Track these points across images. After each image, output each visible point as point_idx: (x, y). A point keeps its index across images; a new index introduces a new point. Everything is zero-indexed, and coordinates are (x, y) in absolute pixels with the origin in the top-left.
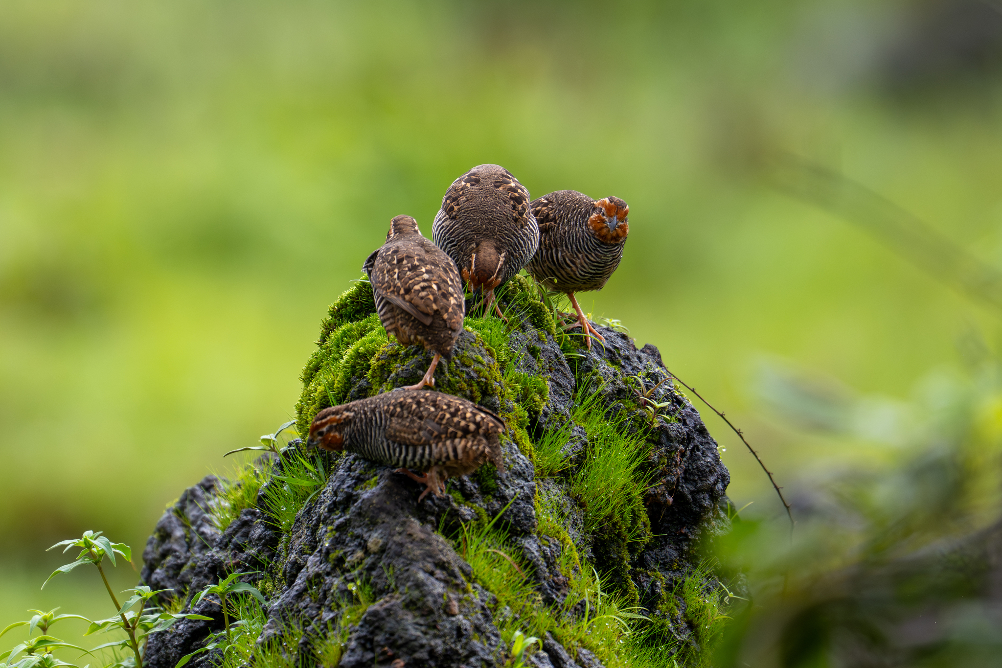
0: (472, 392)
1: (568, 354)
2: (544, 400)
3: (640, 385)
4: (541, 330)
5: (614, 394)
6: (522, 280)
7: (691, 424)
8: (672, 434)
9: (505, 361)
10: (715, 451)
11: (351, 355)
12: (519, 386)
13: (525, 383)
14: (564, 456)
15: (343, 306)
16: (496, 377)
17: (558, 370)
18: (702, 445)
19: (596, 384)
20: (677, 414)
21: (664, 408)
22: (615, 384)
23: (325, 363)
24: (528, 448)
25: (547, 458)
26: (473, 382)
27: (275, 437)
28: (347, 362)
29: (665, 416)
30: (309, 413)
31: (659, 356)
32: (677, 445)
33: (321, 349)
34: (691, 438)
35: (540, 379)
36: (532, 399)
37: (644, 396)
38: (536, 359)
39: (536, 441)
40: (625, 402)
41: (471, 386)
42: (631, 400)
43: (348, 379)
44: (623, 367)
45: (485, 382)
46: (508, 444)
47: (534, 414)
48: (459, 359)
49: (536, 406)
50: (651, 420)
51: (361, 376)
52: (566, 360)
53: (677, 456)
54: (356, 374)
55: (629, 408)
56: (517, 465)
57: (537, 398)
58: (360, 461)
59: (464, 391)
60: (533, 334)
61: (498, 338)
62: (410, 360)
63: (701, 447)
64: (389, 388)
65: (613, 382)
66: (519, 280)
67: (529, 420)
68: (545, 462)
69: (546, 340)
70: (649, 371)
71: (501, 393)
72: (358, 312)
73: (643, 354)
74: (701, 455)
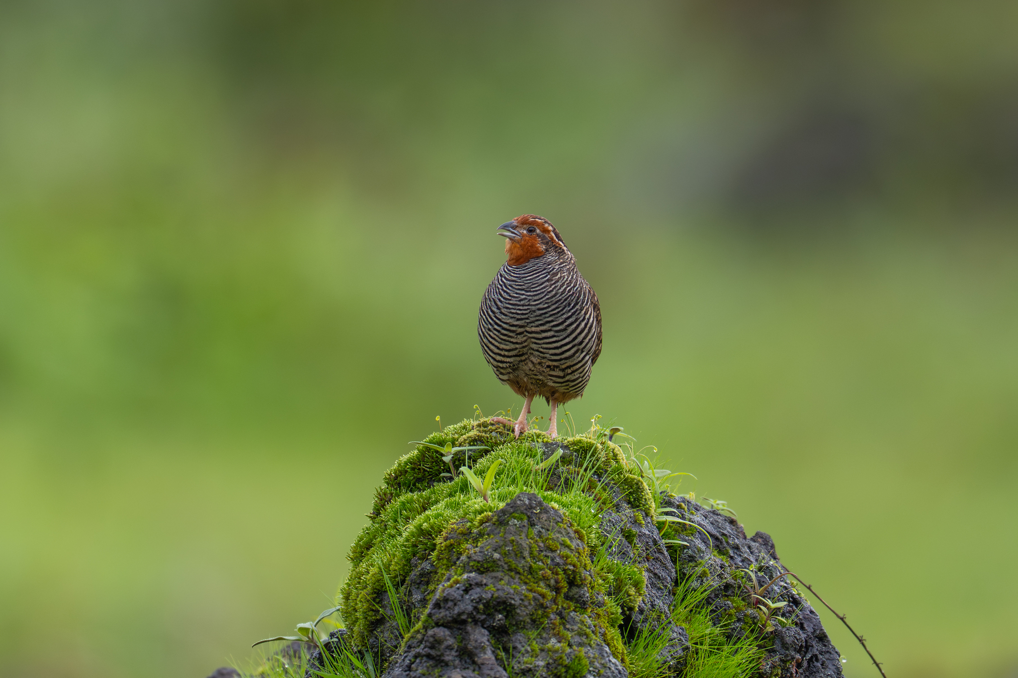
0: (557, 582)
1: (668, 541)
2: (640, 594)
3: (750, 580)
4: (638, 510)
5: (721, 590)
6: (616, 449)
7: (809, 629)
8: (788, 640)
9: (596, 546)
10: (837, 661)
11: (413, 532)
12: (611, 576)
13: (618, 573)
14: (661, 661)
15: (402, 472)
16: (585, 564)
17: (656, 559)
18: (822, 655)
19: (700, 577)
20: (793, 617)
21: (779, 609)
22: (722, 578)
23: (379, 539)
24: (621, 651)
25: (641, 663)
26: (559, 569)
27: (315, 626)
28: (407, 540)
29: (780, 618)
30: (359, 599)
31: (773, 546)
32: (793, 653)
33: (374, 523)
34: (810, 646)
35: (636, 569)
36: (627, 592)
37: (755, 594)
38: (631, 544)
39: (629, 642)
40: (733, 599)
41: (557, 574)
42: (740, 598)
43: (407, 560)
44: (732, 558)
45: (573, 570)
46: (598, 645)
47: (628, 610)
48: (543, 542)
49: (631, 601)
50: (763, 622)
51: (424, 558)
52: (666, 547)
53: (793, 667)
54: (418, 555)
55: (738, 607)
56: (608, 671)
57: (632, 591)
58: (422, 660)
59: (548, 579)
60: (629, 515)
61: (588, 518)
62: (485, 541)
63: (820, 657)
64: (458, 573)
65: (720, 576)
66: (613, 450)
67: (622, 617)
68: (639, 668)
69: (643, 522)
70: (762, 564)
71: (590, 584)
72: (419, 480)
73: (753, 544)
74: (820, 666)
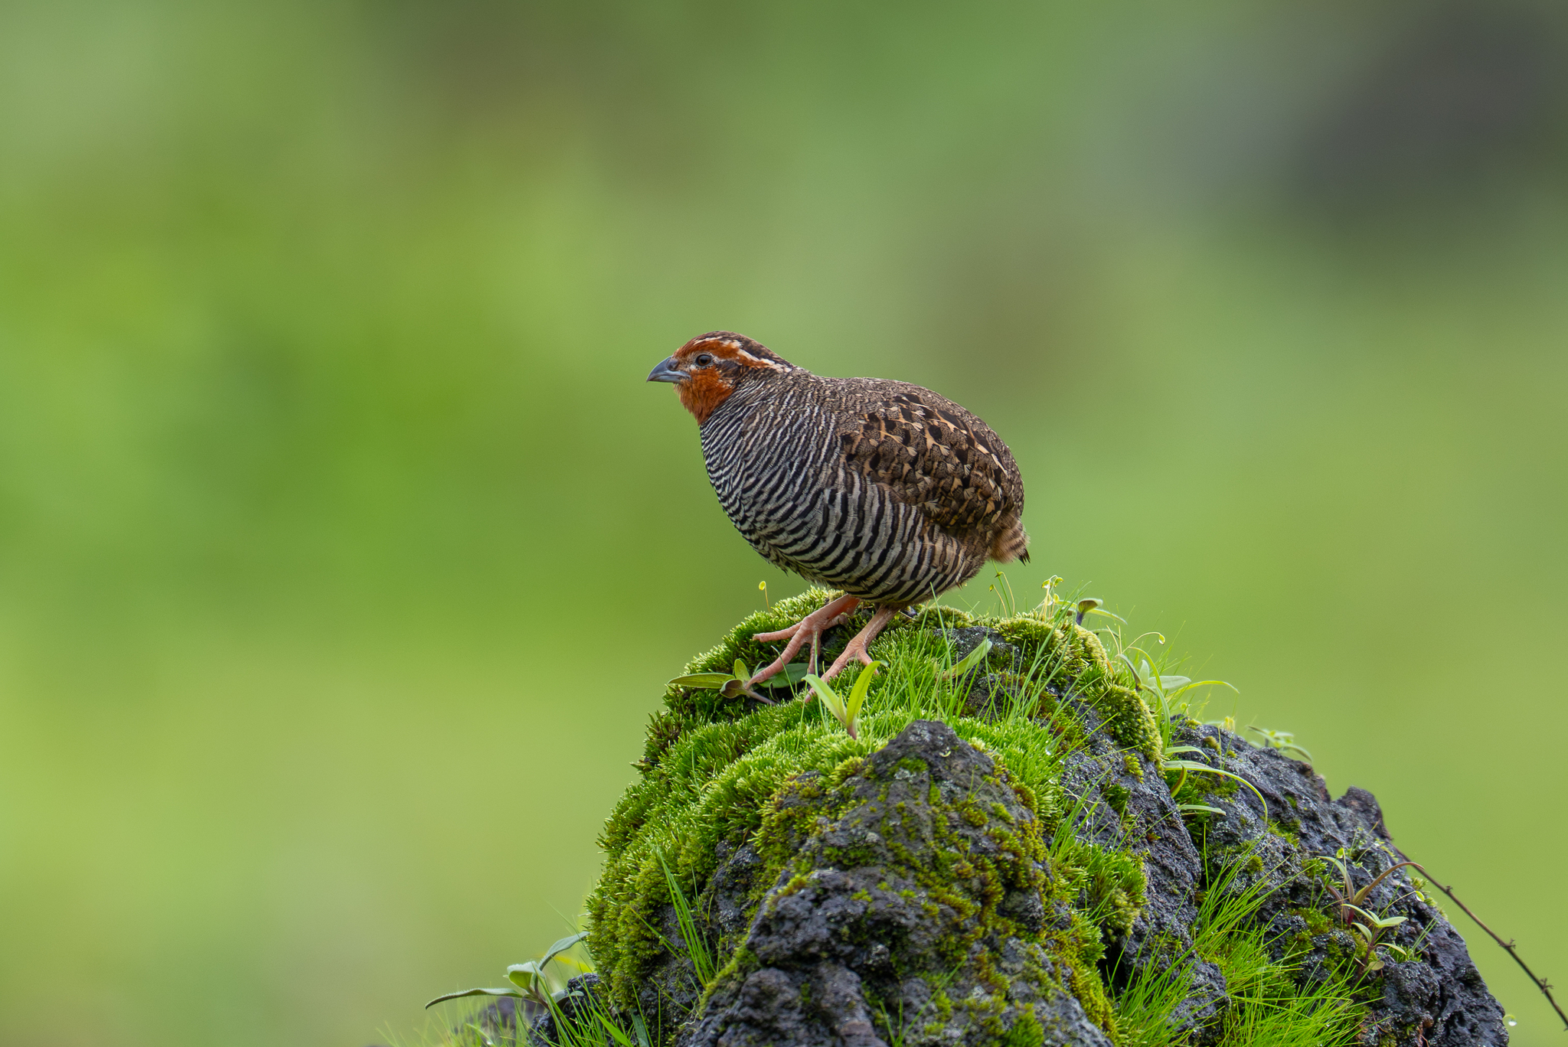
0: (983, 883)
1: (1186, 807)
2: (1137, 905)
3: (1338, 876)
4: (1130, 751)
5: (1285, 895)
6: (1090, 640)
7: (1448, 966)
8: (1409, 985)
9: (1054, 818)
10: (1499, 1024)
11: (718, 795)
12: (1083, 873)
13: (1096, 866)
14: (1176, 1027)
15: (697, 685)
16: (1035, 851)
17: (1166, 840)
18: (1471, 1012)
19: (1245, 871)
20: (1418, 942)
21: (1391, 929)
22: (1286, 874)
23: (656, 809)
24: (1102, 1009)
25: (1140, 1032)
26: (987, 861)
27: (541, 969)
28: (709, 810)
29: (1394, 946)
30: (620, 918)
31: (1379, 815)
32: (1418, 1010)
33: (647, 778)
34: (1449, 996)
35: (1128, 859)
36: (1112, 901)
37: (1348, 901)
38: (1119, 813)
39: (1118, 993)
40: (1308, 912)
41: (984, 869)
42: (1321, 910)
43: (709, 846)
44: (1303, 836)
45: (1013, 862)
46: (1060, 998)
47: (1114, 934)
48: (956, 810)
49: (1119, 916)
50: (1363, 954)
51: (740, 842)
52: (1183, 818)
53: (1417, 1036)
54: (728, 837)
55: (1316, 927)
57: (1122, 899)
58: (737, 1028)
59: (967, 879)
60: (1114, 760)
61: (1041, 766)
62: (850, 810)
63: (1468, 1016)
64: (803, 868)
65: (1283, 870)
66: (1085, 640)
67: (1104, 947)
68: (1136, 1040)
69: (1141, 772)
70: (1360, 847)
71: (1045, 886)
73: (1343, 810)
74: (1467, 1032)
